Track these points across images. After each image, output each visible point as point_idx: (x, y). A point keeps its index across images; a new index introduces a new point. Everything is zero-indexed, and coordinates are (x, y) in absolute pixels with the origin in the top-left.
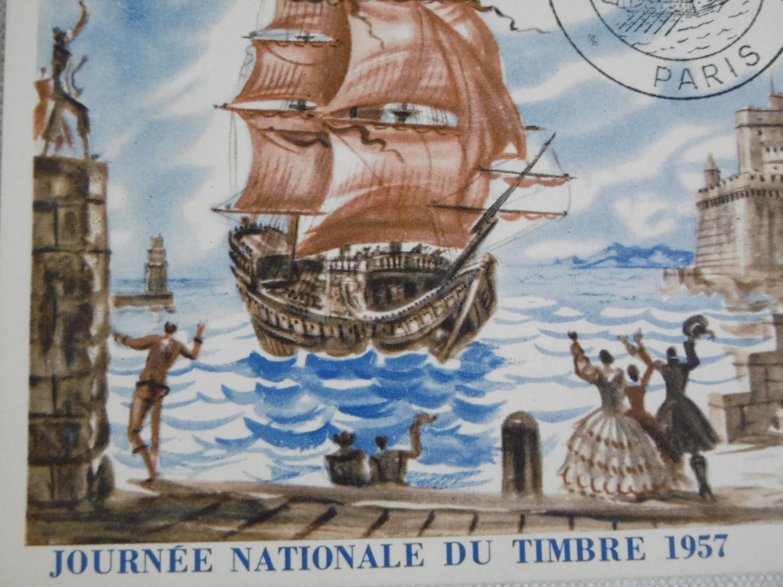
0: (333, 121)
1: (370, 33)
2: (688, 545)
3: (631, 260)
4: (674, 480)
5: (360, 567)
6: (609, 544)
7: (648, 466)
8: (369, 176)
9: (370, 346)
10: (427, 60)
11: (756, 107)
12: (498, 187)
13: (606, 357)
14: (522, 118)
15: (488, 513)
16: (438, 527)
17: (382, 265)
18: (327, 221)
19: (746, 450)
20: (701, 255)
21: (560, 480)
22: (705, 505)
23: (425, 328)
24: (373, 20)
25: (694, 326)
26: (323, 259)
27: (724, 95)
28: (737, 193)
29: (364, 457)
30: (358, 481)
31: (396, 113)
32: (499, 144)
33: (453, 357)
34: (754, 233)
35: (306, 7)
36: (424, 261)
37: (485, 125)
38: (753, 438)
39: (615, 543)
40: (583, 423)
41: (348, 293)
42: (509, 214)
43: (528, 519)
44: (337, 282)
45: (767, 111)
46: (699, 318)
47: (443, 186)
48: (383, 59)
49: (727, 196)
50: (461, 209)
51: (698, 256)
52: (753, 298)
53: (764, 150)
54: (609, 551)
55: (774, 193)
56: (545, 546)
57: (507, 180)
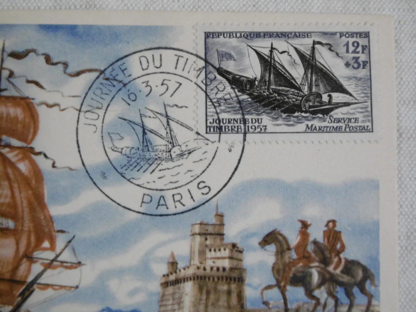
11: (205, 222)
12: (37, 268)
14: (55, 225)
27: (185, 214)
28: (187, 278)
32: (39, 241)
34: (196, 304)
37: (32, 229)
42: (42, 286)
45: (212, 225)
47: (3, 267)
49: (181, 280)
50: (13, 282)
53: (207, 250)
55: (211, 279)
57: (42, 264)
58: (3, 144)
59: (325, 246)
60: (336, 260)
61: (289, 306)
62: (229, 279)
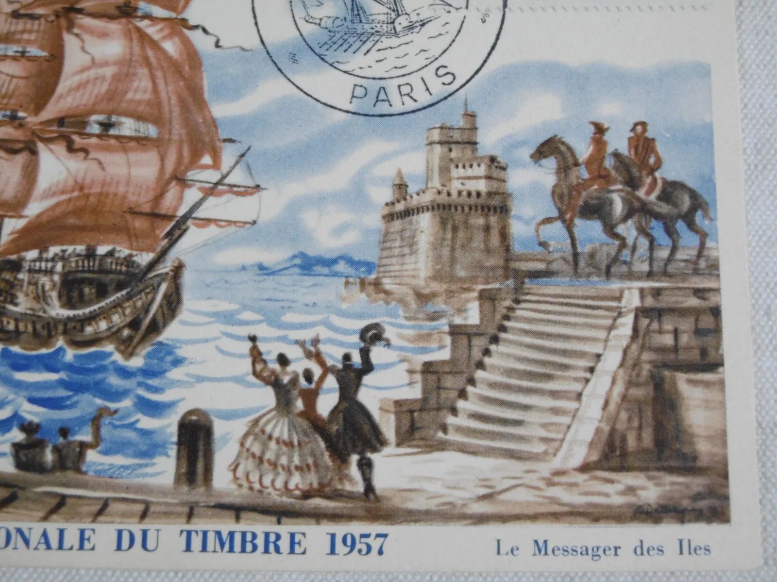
0: (41, 130)
1: (83, 49)
2: (349, 542)
3: (315, 268)
4: (340, 479)
5: (36, 549)
6: (272, 538)
7: (316, 465)
8: (71, 182)
9: (60, 342)
10: (134, 74)
11: (448, 125)
12: (192, 195)
13: (283, 360)
14: (219, 131)
15: (158, 503)
16: (110, 515)
17: (77, 266)
18: (29, 223)
19: (413, 454)
20: (384, 266)
21: (230, 475)
22: (368, 505)
23: (113, 326)
24: (86, 37)
25: (370, 333)
26: (22, 259)
27: (417, 113)
28: (423, 208)
29: (46, 446)
30: (38, 468)
31: (101, 124)
32: (196, 155)
33: (137, 355)
34: (436, 246)
35: (25, 24)
36: (117, 264)
37: (184, 138)
38: (421, 443)
39: (278, 537)
40: (256, 422)
41: (44, 291)
42: (200, 222)
43: (196, 511)
44: (33, 281)
45: (459, 129)
46: (376, 326)
47: (139, 195)
48: (92, 73)
49: (413, 210)
50: (155, 216)
51: (379, 266)
52: (430, 308)
53: (453, 166)
54: (271, 545)
55: (459, 208)
56: (211, 537)
57: (201, 189)
58: (140, 13)
59: (631, 159)
60: (648, 180)
61: (579, 250)
62: (486, 209)
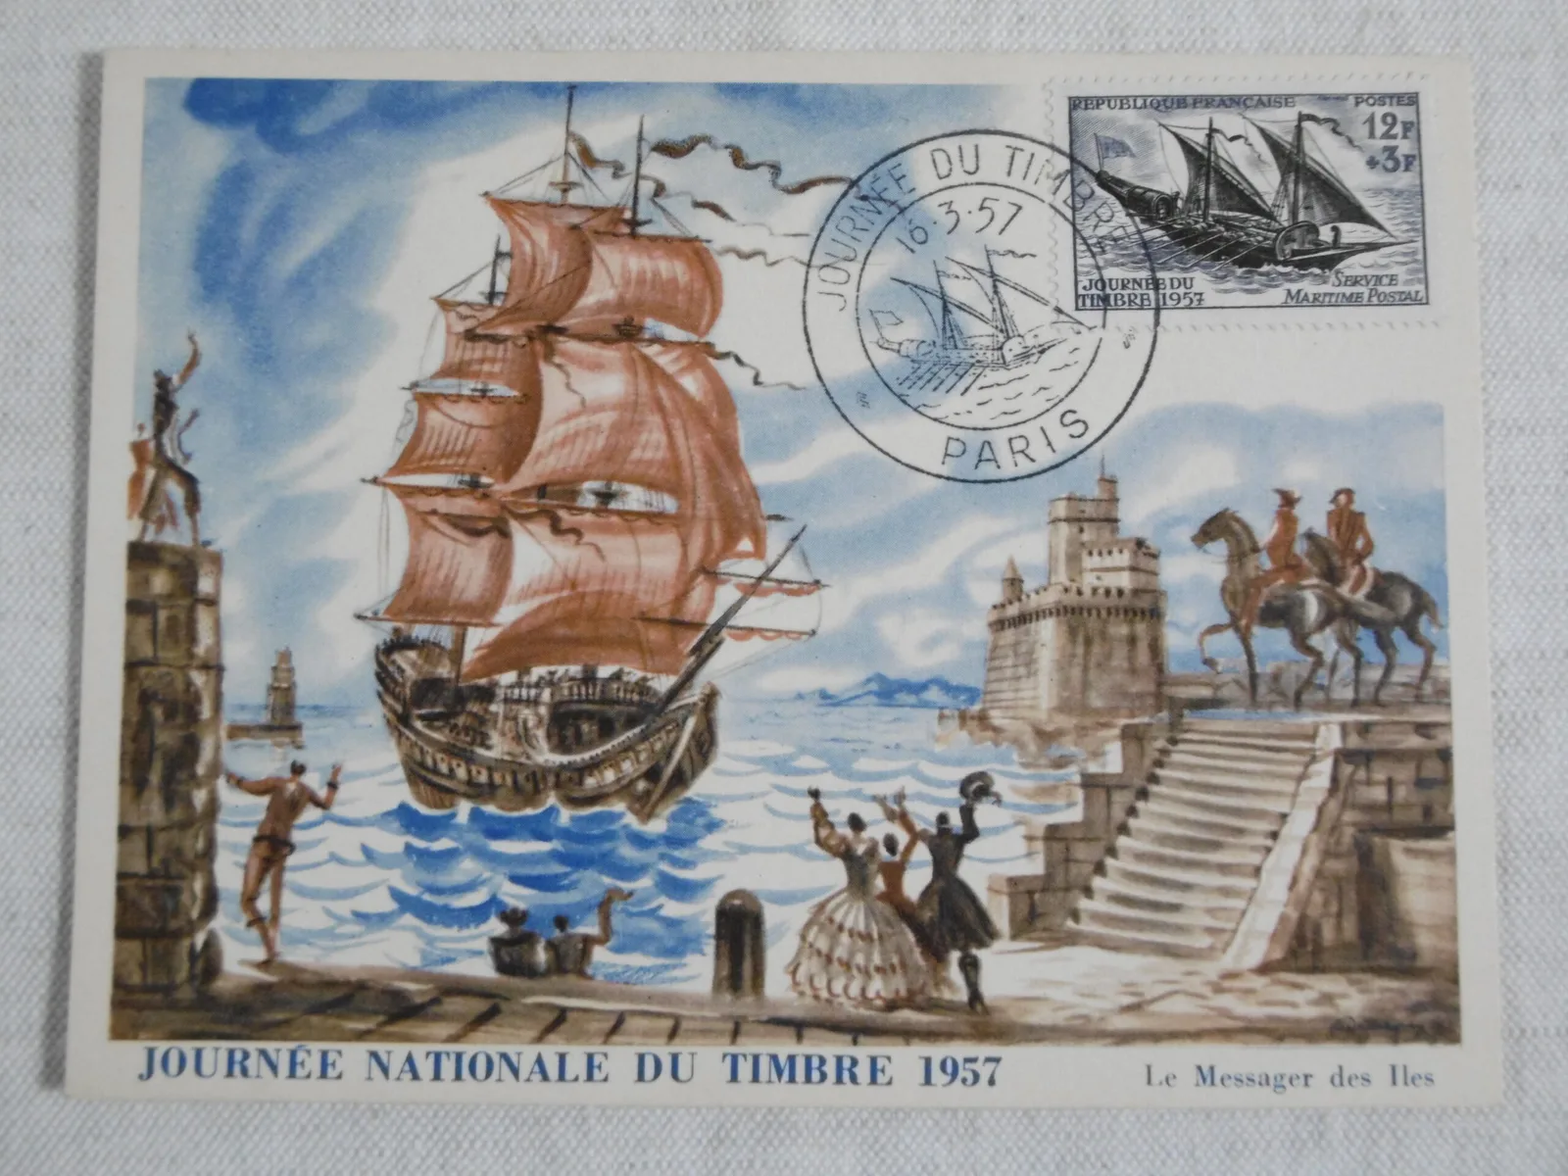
0: (515, 503)
1: (568, 386)
2: (949, 1068)
3: (897, 696)
4: (937, 985)
5: (528, 1080)
6: (847, 1063)
7: (903, 965)
8: (558, 577)
9: (552, 799)
10: (641, 423)
11: (1078, 494)
12: (727, 595)
13: (856, 823)
14: (762, 504)
15: (692, 1018)
16: (631, 1034)
17: (571, 694)
18: (501, 634)
19: (1034, 950)
20: (991, 692)
21: (788, 979)
22: (975, 1019)
23: (623, 778)
24: (572, 369)
25: (974, 786)
26: (494, 685)
27: (1035, 478)
28: (1044, 612)
29: (537, 942)
30: (530, 971)
31: (598, 494)
32: (731, 538)
33: (657, 816)
34: (1063, 665)
35: (485, 349)
36: (625, 691)
37: (715, 514)
38: (1044, 935)
39: (854, 1062)
40: (822, 907)
41: (526, 729)
42: (739, 632)
43: (744, 1028)
44: (513, 714)
45: (1093, 500)
46: (982, 775)
47: (654, 594)
48: (583, 421)
49: (1031, 615)
50: (678, 624)
51: (986, 693)
52: (1055, 751)
53: (1084, 554)
54: (845, 1073)
55: (1094, 613)
56: (765, 1064)
57: (738, 586)
58: (647, 336)
59: (1330, 542)
60: (1354, 572)
61: (1259, 669)
62: (1131, 614)
